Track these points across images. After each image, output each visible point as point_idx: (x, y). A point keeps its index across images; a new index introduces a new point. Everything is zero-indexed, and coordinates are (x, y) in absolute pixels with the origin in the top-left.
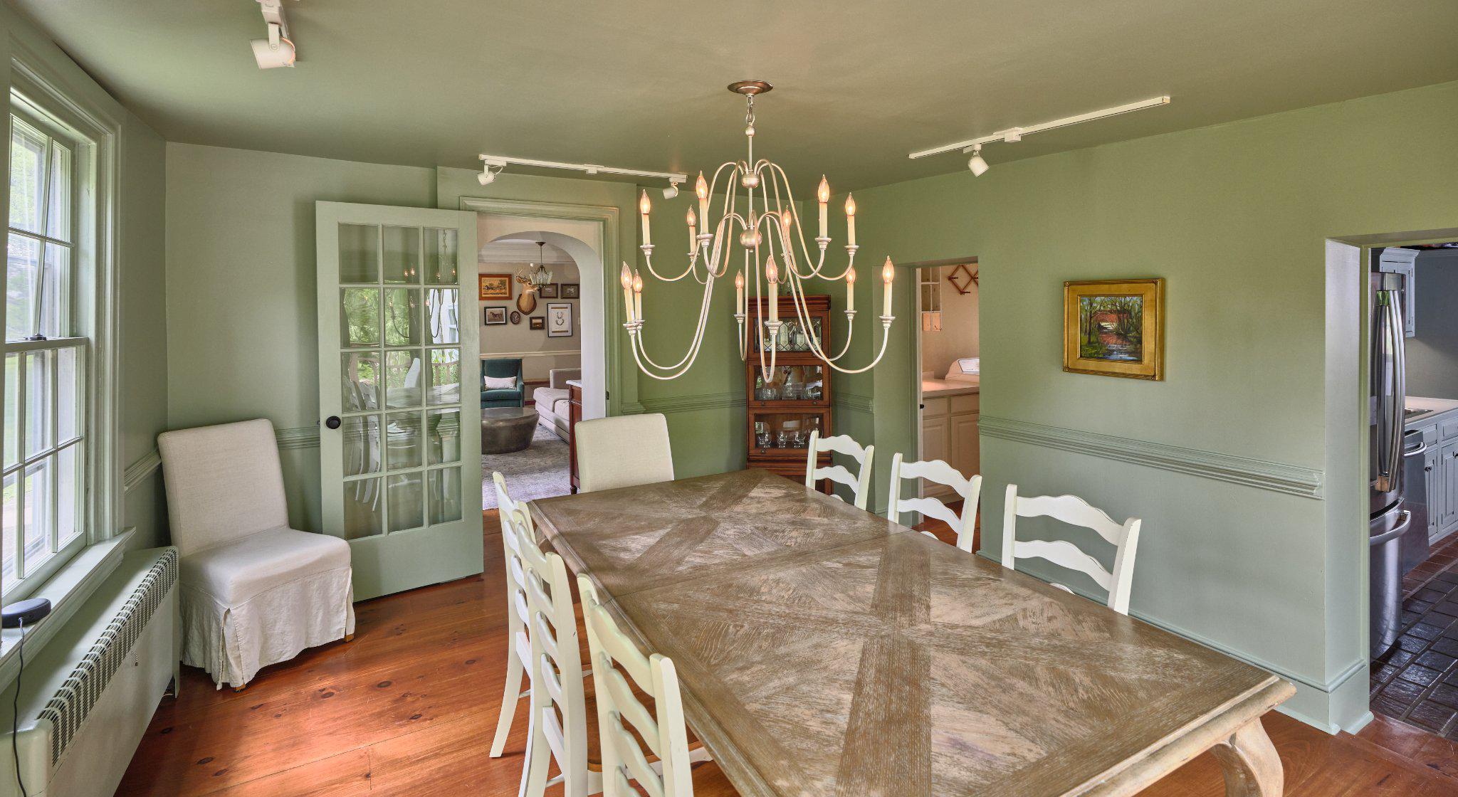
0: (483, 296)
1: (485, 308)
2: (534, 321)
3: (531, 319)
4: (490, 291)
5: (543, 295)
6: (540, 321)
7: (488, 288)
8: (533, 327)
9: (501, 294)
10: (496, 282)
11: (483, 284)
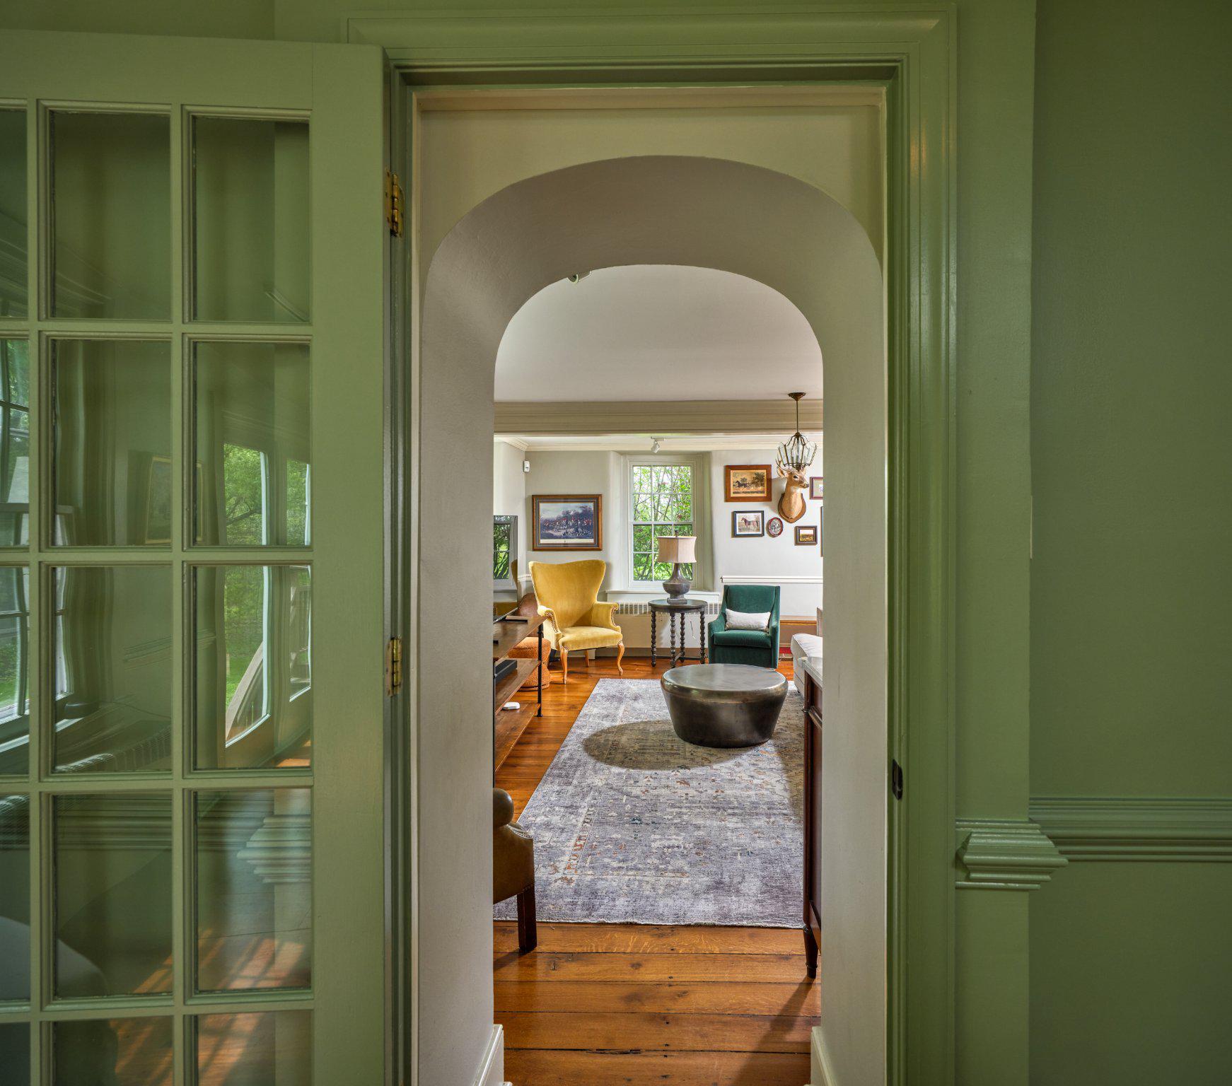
0: (732, 495)
1: (734, 514)
2: (803, 532)
3: (797, 529)
4: (742, 489)
5: (815, 495)
6: (811, 532)
7: (740, 485)
8: (799, 541)
9: (757, 492)
10: (747, 476)
11: (733, 479)
